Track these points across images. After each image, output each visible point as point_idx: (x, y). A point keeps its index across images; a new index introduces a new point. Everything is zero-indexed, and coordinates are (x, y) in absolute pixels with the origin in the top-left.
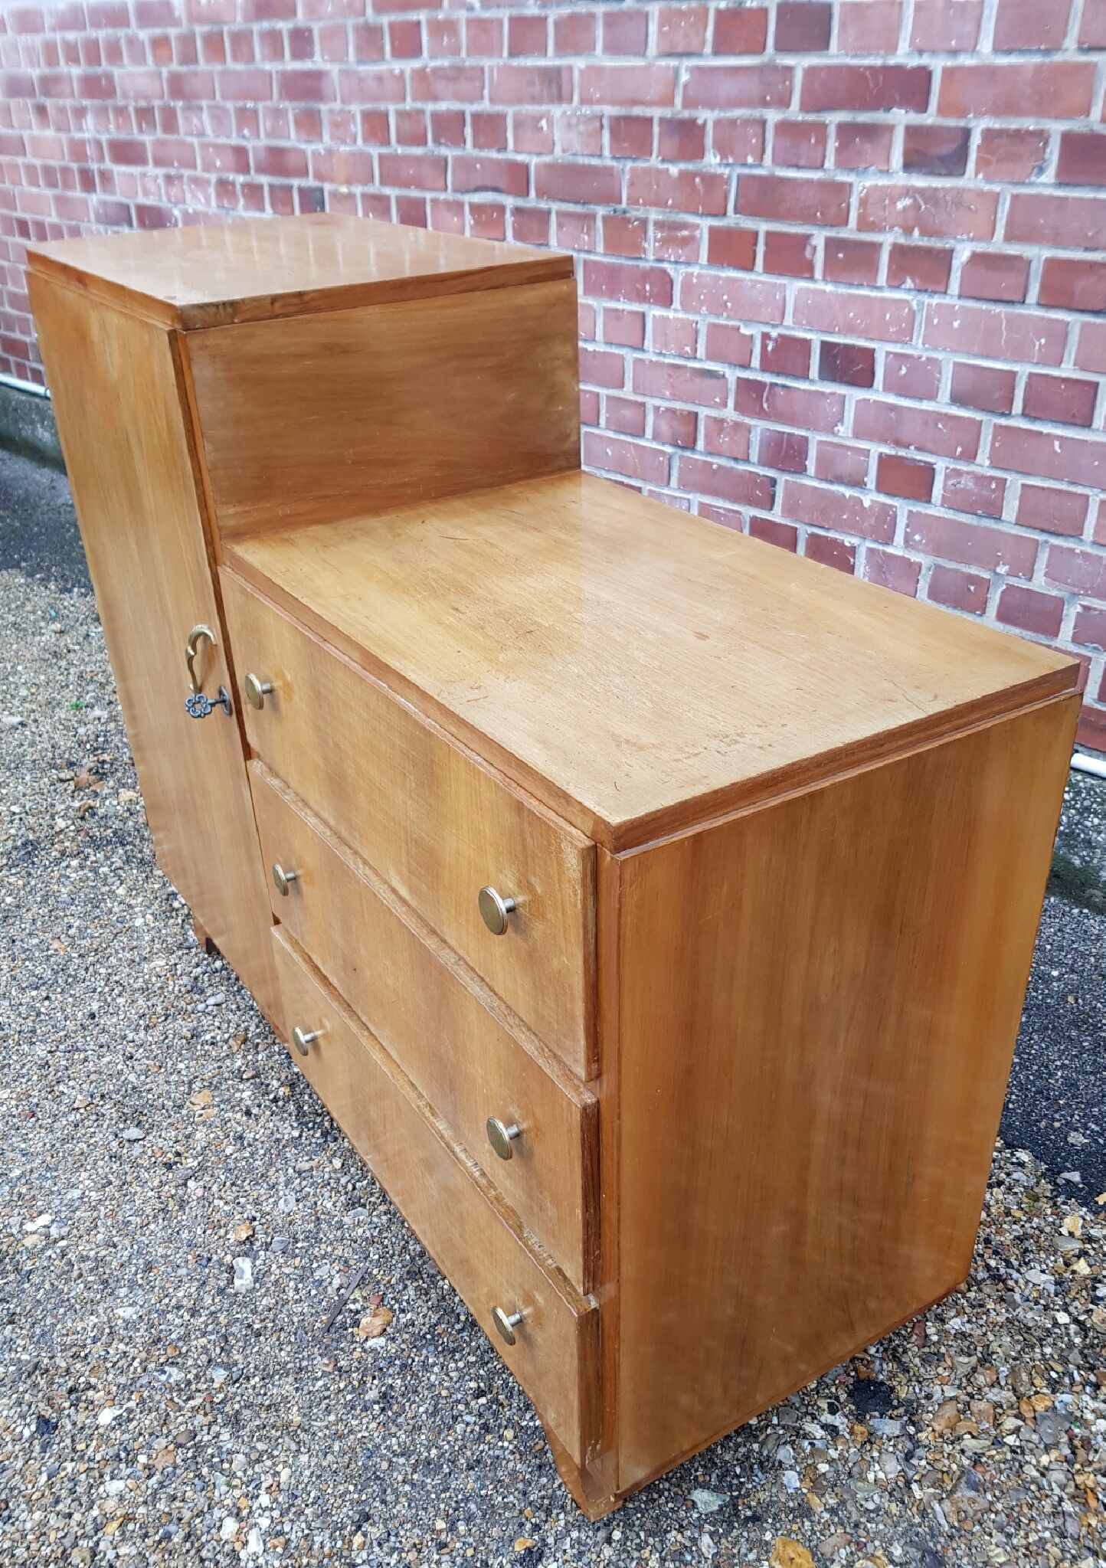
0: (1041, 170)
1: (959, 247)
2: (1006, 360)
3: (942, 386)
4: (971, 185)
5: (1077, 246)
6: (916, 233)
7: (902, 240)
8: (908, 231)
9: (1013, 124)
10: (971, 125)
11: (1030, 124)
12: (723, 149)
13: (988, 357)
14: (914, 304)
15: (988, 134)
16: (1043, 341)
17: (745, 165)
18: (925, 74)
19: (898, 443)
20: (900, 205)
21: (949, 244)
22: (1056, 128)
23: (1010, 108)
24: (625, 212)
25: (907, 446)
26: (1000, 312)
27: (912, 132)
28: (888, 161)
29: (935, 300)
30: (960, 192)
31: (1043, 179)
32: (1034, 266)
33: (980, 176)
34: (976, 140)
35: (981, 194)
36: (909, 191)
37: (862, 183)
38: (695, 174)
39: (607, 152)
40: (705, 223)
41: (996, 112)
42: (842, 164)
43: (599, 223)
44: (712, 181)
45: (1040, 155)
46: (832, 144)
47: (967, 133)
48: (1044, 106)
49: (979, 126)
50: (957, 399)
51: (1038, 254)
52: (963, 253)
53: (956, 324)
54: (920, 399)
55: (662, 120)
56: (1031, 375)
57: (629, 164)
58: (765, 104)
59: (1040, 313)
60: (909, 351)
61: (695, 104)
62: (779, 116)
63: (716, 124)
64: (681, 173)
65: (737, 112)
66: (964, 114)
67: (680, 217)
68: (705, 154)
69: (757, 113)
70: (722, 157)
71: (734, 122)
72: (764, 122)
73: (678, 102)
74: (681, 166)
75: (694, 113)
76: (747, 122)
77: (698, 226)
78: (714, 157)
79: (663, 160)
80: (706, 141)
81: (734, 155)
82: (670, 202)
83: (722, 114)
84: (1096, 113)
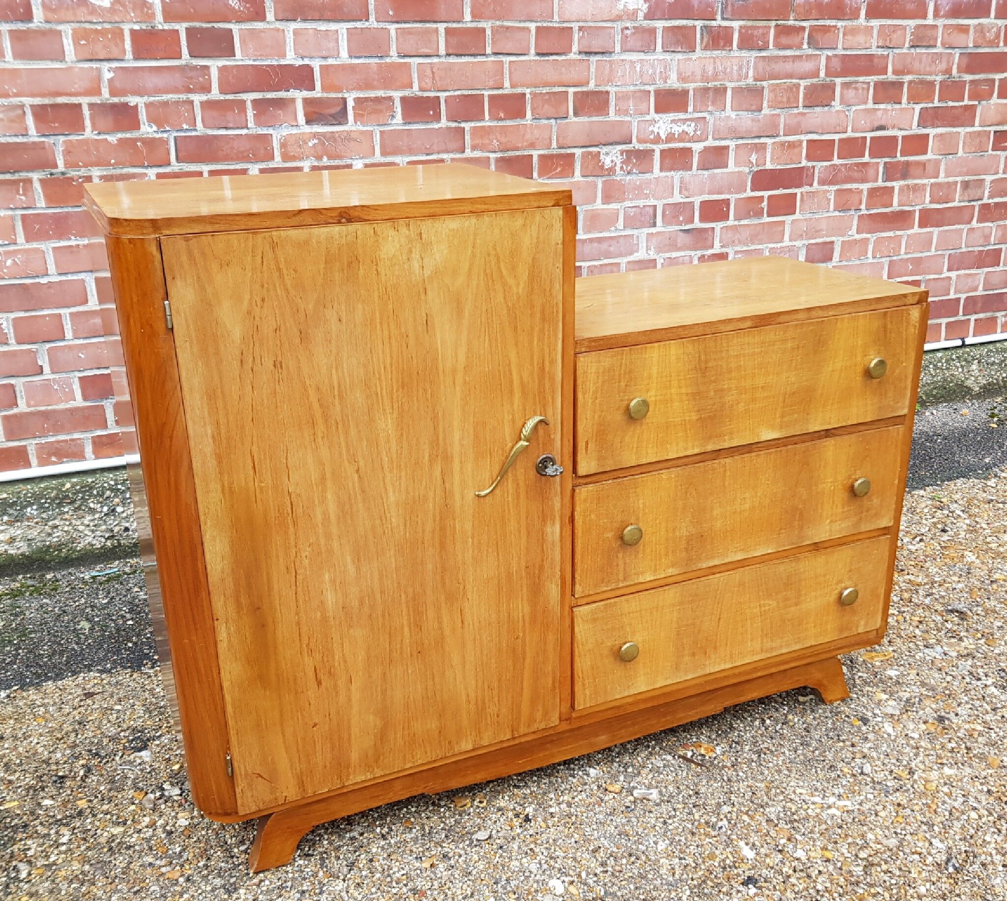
0: (393, 117)
1: (354, 162)
4: (354, 128)
5: (422, 154)
6: (325, 159)
7: (316, 164)
8: (319, 158)
9: (372, 94)
10: (346, 95)
11: (381, 93)
12: (152, 120)
15: (358, 101)
17: (181, 130)
18: (309, 69)
20: (310, 144)
21: (348, 161)
22: (397, 95)
23: (368, 86)
24: (63, 173)
27: (307, 102)
28: (296, 119)
30: (348, 133)
31: (394, 121)
32: (401, 165)
33: (359, 123)
34: (350, 104)
35: (362, 132)
36: (315, 135)
37: (278, 134)
38: (136, 140)
39: (32, 131)
41: (359, 88)
42: (258, 123)
43: (37, 185)
44: (150, 143)
45: (391, 108)
46: (250, 113)
47: (344, 100)
48: (387, 84)
49: (351, 98)
51: (402, 160)
52: (358, 165)
55: (91, 106)
57: (62, 139)
58: (190, 91)
61: (124, 93)
62: (204, 97)
63: (148, 106)
64: (120, 140)
65: (165, 97)
66: (340, 90)
67: (126, 171)
68: (142, 126)
69: (183, 97)
70: (159, 126)
71: (165, 104)
72: (192, 102)
73: (105, 92)
74: (120, 135)
75: (123, 99)
76: (177, 103)
77: (146, 174)
78: (151, 127)
79: (99, 133)
80: (140, 117)
81: (169, 125)
82: (113, 161)
83: (152, 99)
84: (416, 86)
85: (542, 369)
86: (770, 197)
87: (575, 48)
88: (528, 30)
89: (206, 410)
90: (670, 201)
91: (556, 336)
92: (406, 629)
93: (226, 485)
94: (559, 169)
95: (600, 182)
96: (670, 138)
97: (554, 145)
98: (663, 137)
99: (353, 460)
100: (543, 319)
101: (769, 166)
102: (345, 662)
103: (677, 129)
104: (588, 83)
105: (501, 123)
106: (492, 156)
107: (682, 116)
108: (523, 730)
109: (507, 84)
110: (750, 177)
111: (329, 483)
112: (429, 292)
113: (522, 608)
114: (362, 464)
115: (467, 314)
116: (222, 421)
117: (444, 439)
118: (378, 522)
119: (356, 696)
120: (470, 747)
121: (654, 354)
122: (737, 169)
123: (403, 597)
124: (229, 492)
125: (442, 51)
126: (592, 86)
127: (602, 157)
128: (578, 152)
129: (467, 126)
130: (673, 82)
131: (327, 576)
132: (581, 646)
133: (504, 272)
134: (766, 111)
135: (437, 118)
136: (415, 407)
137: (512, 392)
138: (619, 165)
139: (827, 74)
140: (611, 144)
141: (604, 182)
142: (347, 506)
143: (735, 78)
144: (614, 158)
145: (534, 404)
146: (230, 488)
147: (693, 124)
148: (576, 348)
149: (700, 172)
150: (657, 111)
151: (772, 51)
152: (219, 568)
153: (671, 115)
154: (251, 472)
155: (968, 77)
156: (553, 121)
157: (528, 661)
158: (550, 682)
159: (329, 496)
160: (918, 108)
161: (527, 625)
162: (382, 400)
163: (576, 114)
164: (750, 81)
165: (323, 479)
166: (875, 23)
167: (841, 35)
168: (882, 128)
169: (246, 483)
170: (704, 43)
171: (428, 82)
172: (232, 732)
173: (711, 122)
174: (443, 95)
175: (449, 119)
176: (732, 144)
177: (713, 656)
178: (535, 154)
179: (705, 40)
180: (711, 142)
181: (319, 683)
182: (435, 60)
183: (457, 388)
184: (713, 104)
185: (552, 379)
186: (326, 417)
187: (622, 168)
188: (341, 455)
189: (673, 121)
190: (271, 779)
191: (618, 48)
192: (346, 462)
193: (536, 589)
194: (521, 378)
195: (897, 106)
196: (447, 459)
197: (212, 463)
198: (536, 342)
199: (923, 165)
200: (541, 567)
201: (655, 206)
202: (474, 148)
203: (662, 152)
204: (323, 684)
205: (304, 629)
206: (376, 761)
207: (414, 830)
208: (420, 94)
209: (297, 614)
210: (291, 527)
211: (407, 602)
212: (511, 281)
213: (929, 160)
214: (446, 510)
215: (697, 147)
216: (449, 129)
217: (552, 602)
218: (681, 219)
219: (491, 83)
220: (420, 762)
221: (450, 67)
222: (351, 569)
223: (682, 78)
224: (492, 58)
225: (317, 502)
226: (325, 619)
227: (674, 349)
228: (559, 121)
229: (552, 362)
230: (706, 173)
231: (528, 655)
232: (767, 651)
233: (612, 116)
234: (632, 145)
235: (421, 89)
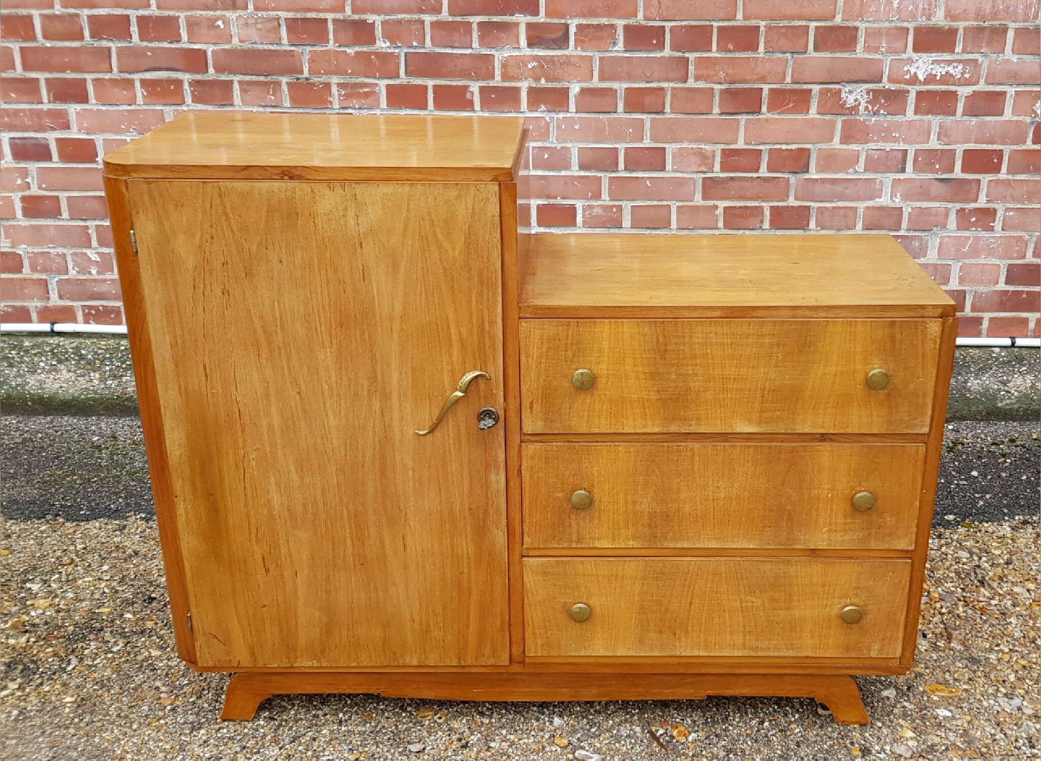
0: (615, 44)
1: (572, 86)
2: (610, 143)
3: (572, 161)
4: (574, 53)
5: (642, 81)
6: (543, 81)
7: (534, 85)
8: (537, 79)
9: (595, 21)
10: (569, 22)
11: (604, 21)
12: (387, 36)
13: (600, 142)
14: (547, 119)
15: (579, 27)
16: (631, 130)
17: (411, 47)
19: (549, 197)
20: (530, 67)
21: (566, 85)
22: (620, 23)
23: (592, 13)
24: (307, 79)
25: (556, 198)
26: (603, 118)
27: (529, 26)
28: (518, 42)
29: (561, 115)
30: (568, 57)
31: (616, 48)
32: (619, 91)
33: (579, 49)
34: (573, 30)
35: (582, 57)
36: (535, 58)
37: (500, 55)
38: (370, 53)
39: (285, 41)
40: (383, 83)
41: (583, 15)
42: (482, 44)
43: (285, 88)
44: (384, 57)
45: (613, 36)
46: (475, 34)
47: (567, 27)
48: (612, 12)
49: (573, 24)
50: (582, 167)
51: (620, 86)
52: (575, 89)
53: (577, 127)
54: (560, 170)
55: (335, 21)
56: (626, 149)
57: (309, 48)
58: (421, 11)
59: (627, 116)
60: (548, 145)
61: (364, 11)
62: (434, 18)
63: (384, 23)
64: (357, 53)
65: (400, 16)
66: (563, 16)
67: (361, 80)
68: (377, 41)
69: (416, 17)
70: (391, 43)
71: (399, 22)
72: (422, 22)
73: (348, 10)
74: (357, 49)
75: (363, 17)
76: (409, 22)
77: (377, 84)
78: (385, 42)
79: (340, 46)
80: (376, 33)
81: (401, 41)
82: (350, 71)
83: (388, 17)
84: (640, 15)
85: (481, 328)
89: (164, 322)
90: (925, 146)
91: (495, 300)
92: (349, 541)
93: (183, 387)
94: (791, 105)
95: (839, 121)
96: (930, 79)
97: (789, 79)
98: (921, 78)
99: (296, 383)
100: (481, 283)
102: (291, 557)
103: (939, 71)
104: (834, 18)
105: (729, 55)
106: (717, 87)
107: (946, 56)
108: (470, 661)
109: (740, 16)
110: (1033, 128)
111: (273, 400)
112: (364, 245)
113: (466, 546)
114: (303, 387)
115: (402, 270)
116: (178, 333)
117: (383, 376)
118: (319, 440)
119: (301, 590)
120: (415, 663)
121: (604, 330)
122: (1015, 118)
123: (345, 511)
124: (185, 392)
126: (838, 20)
127: (843, 95)
128: (816, 88)
129: (692, 56)
130: (939, 19)
131: (272, 479)
132: (530, 596)
133: (440, 236)
135: (661, 47)
136: (354, 346)
137: (450, 345)
138: (863, 104)
140: (856, 82)
141: (844, 121)
142: (290, 422)
143: (1020, 17)
144: (859, 97)
145: (475, 358)
146: (186, 389)
147: (960, 67)
148: (520, 313)
149: (966, 118)
150: (916, 50)
152: (178, 453)
153: (933, 55)
154: (204, 378)
156: (789, 55)
157: (474, 597)
158: (499, 622)
159: (273, 409)
161: (472, 564)
162: (322, 335)
163: (816, 49)
165: (267, 395)
169: (200, 388)
171: (654, 11)
172: (191, 595)
173: (985, 65)
174: (668, 25)
175: (674, 48)
176: (1010, 90)
177: (683, 639)
178: (766, 88)
180: (982, 87)
181: (267, 570)
183: (394, 334)
184: (988, 45)
185: (492, 338)
186: (269, 343)
187: (866, 108)
188: (283, 375)
189: (934, 62)
190: (226, 642)
192: (288, 384)
193: (481, 532)
194: (460, 333)
196: (386, 396)
197: (170, 366)
198: (474, 302)
200: (486, 512)
201: (905, 152)
202: (697, 78)
203: (919, 93)
204: (271, 572)
205: (253, 520)
206: (323, 652)
207: (368, 725)
208: (644, 23)
209: (246, 506)
210: (239, 433)
211: (349, 517)
212: (447, 245)
214: (385, 441)
215: (964, 91)
216: (671, 58)
217: (498, 547)
218: (937, 167)
219: (721, 15)
220: (365, 664)
222: (296, 478)
223: (949, 15)
225: (262, 413)
226: (271, 516)
227: (628, 328)
228: (795, 56)
229: (492, 323)
230: (974, 119)
231: (474, 592)
232: (751, 649)
233: (860, 52)
234: (881, 85)
235: (646, 18)
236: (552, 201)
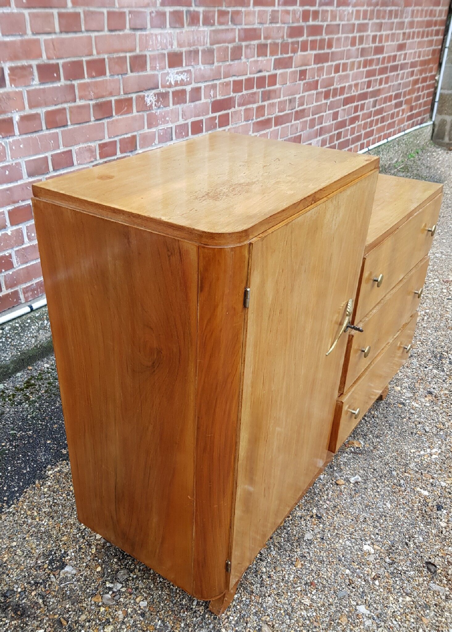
0: (33, 79)
1: (13, 116)
2: (42, 153)
3: (23, 172)
4: (10, 90)
5: (53, 105)
9: (19, 63)
10: (3, 65)
11: (25, 63)
13: (36, 154)
14: (3, 144)
15: (11, 69)
16: (52, 141)
19: (14, 202)
21: (9, 115)
22: (34, 63)
23: (16, 57)
25: (18, 202)
26: (36, 136)
29: (11, 140)
30: (8, 94)
31: (35, 83)
32: (41, 115)
33: (13, 86)
34: (6, 72)
35: (16, 93)
41: (11, 59)
45: (32, 73)
47: (2, 69)
48: (28, 55)
49: (6, 67)
50: (30, 175)
51: (42, 111)
52: (16, 118)
53: (21, 146)
54: (17, 181)
56: (52, 156)
59: (47, 132)
60: (7, 164)
84: (44, 56)
86: (220, 116)
87: (128, 26)
88: (103, 13)
90: (178, 123)
94: (126, 108)
95: (145, 114)
96: (176, 84)
97: (122, 93)
98: (173, 83)
101: (219, 98)
103: (179, 78)
104: (136, 49)
105: (94, 80)
106: (92, 103)
107: (180, 69)
109: (95, 52)
110: (211, 105)
122: (205, 101)
125: (57, 29)
126: (138, 52)
127: (146, 98)
128: (134, 96)
129: (76, 83)
130: (175, 48)
134: (216, 64)
135: (59, 79)
138: (154, 103)
139: (239, 40)
140: (149, 90)
141: (148, 115)
143: (202, 44)
144: (151, 99)
147: (186, 74)
149: (190, 104)
150: (170, 67)
151: (217, 27)
153: (176, 68)
155: (290, 40)
156: (120, 76)
160: (273, 58)
163: (132, 71)
164: (208, 45)
166: (257, 9)
167: (244, 17)
168: (260, 71)
170: (188, 22)
171: (51, 52)
173: (193, 72)
174: (61, 62)
175: (66, 78)
176: (202, 85)
178: (113, 99)
179: (188, 20)
180: (193, 85)
182: (53, 36)
184: (193, 60)
187: (155, 105)
189: (177, 73)
191: (149, 26)
195: (266, 58)
199: (275, 91)
201: (171, 128)
202: (81, 98)
203: (173, 93)
208: (46, 61)
213: (277, 89)
215: (188, 88)
216: (66, 86)
218: (183, 134)
219: (86, 52)
221: (62, 41)
223: (180, 45)
224: (86, 34)
228: (123, 76)
230: (192, 104)
233: (149, 72)
234: (159, 90)
235: (48, 58)
236: (17, 205)
